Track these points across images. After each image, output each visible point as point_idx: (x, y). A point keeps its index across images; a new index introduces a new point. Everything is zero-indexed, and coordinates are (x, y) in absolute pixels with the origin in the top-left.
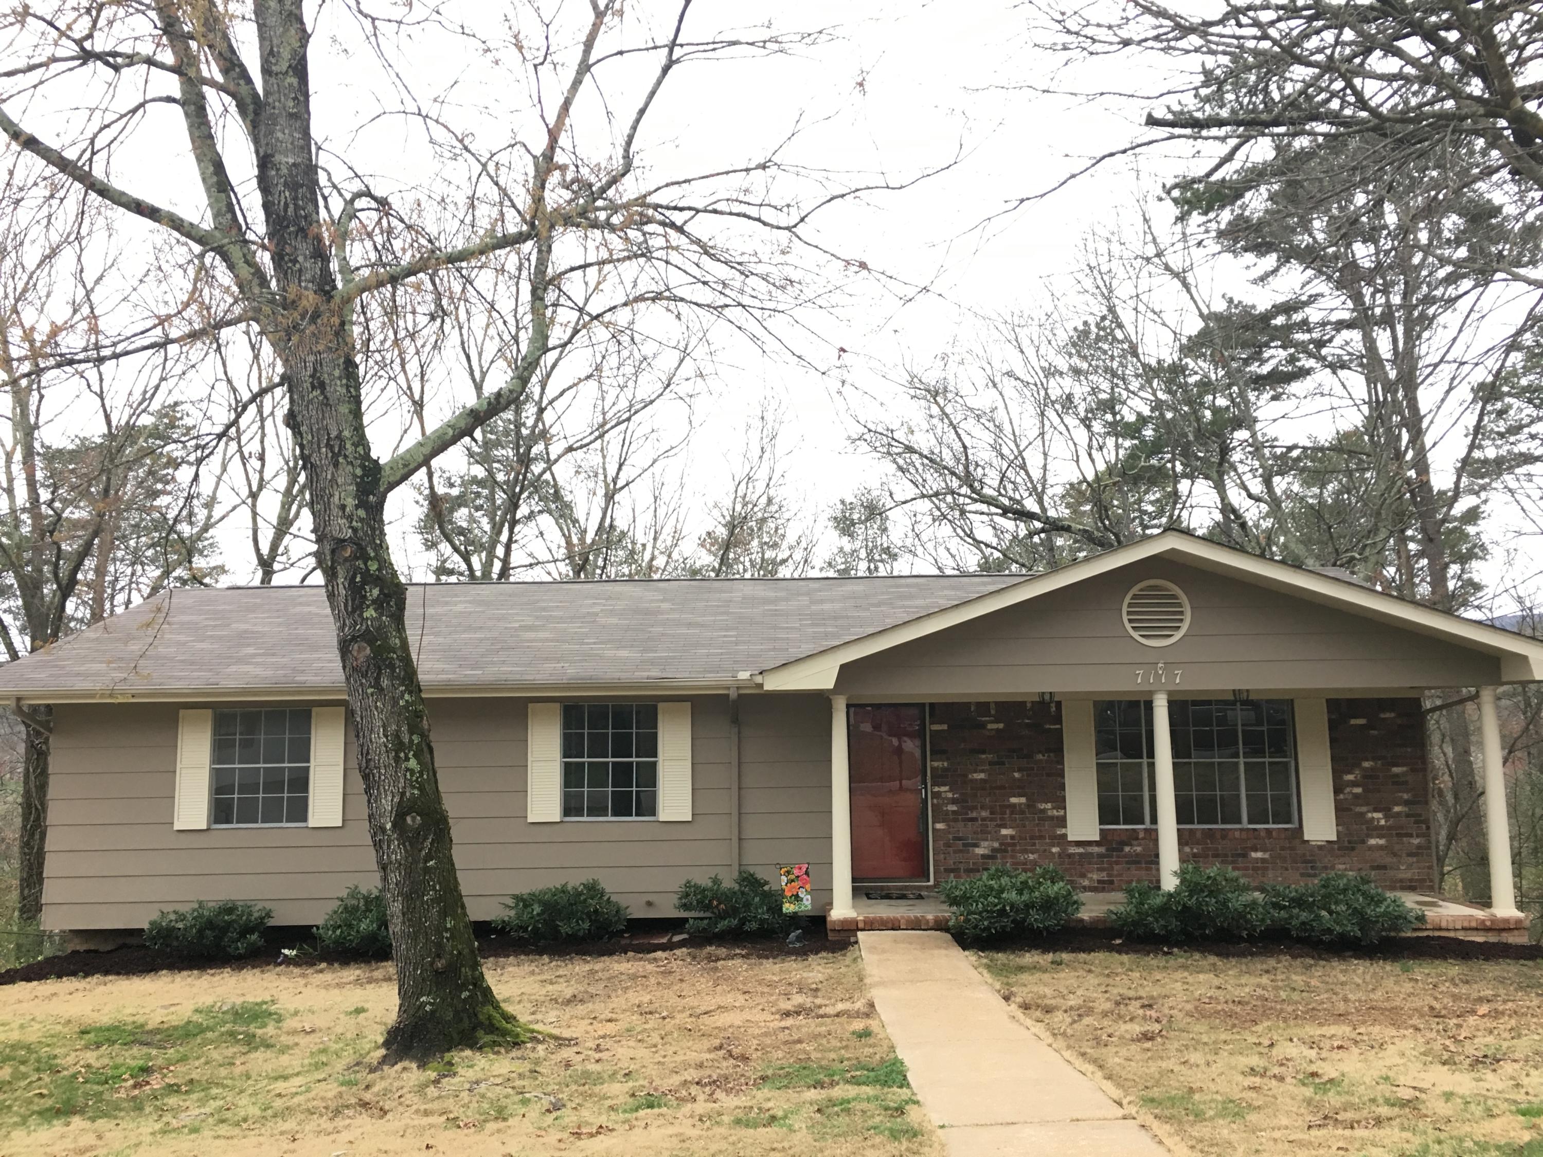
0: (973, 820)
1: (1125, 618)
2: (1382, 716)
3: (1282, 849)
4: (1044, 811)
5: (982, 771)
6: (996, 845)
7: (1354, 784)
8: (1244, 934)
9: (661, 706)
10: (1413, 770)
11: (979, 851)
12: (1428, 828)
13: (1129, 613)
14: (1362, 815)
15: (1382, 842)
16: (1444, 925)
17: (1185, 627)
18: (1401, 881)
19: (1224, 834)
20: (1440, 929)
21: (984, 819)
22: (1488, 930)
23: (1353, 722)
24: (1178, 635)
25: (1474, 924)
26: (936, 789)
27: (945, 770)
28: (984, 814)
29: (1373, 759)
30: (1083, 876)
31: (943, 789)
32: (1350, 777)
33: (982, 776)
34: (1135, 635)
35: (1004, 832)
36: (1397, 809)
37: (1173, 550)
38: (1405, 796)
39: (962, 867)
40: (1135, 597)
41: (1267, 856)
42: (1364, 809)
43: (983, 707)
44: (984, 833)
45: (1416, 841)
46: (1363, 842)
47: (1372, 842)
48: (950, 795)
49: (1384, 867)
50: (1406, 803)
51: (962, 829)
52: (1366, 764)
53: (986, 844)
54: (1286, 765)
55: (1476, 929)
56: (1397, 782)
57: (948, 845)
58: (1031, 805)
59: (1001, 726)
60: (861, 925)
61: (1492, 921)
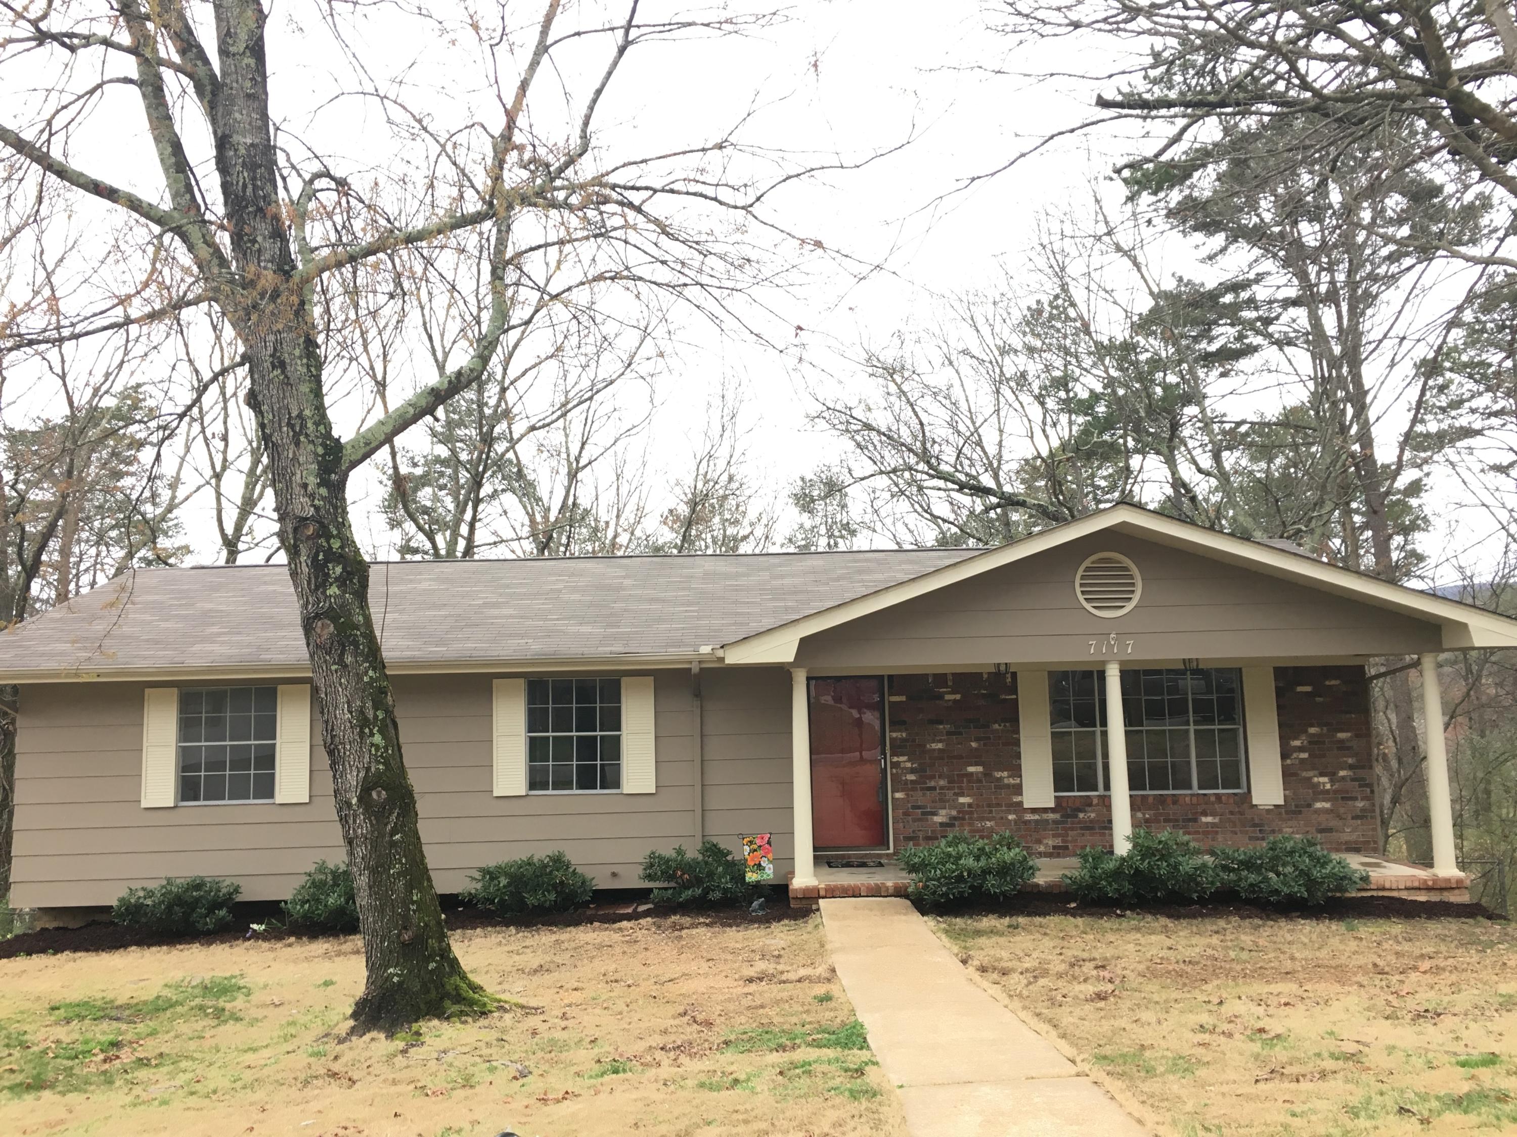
0: (934, 788)
1: (1078, 590)
2: (1327, 683)
3: (1232, 813)
4: (1001, 779)
5: (940, 741)
6: (954, 813)
7: (1301, 749)
8: (1195, 896)
9: (624, 681)
10: (1357, 736)
11: (938, 819)
12: (1372, 792)
13: (1082, 585)
14: (1310, 779)
15: (1327, 805)
16: (1387, 886)
17: (1136, 597)
18: (1346, 843)
19: (1175, 799)
20: (1384, 889)
21: (942, 788)
22: (1429, 889)
23: (1300, 689)
24: (1130, 606)
25: (1416, 884)
26: (895, 759)
27: (903, 740)
28: (942, 783)
29: (1319, 725)
30: (1039, 842)
31: (902, 759)
32: (1297, 743)
33: (940, 746)
34: (1088, 606)
35: (962, 800)
36: (1342, 773)
37: (1124, 522)
38: (1350, 761)
39: (921, 835)
40: (1088, 569)
41: (1217, 820)
42: (1310, 774)
43: (941, 679)
44: (943, 802)
45: (1360, 804)
46: (1309, 806)
47: (1318, 805)
48: (909, 765)
49: (1329, 830)
50: (1351, 767)
51: (920, 798)
52: (1312, 730)
53: (943, 812)
54: (1235, 731)
55: (1419, 889)
56: (1342, 746)
57: (906, 814)
58: (987, 775)
59: (958, 697)
60: (822, 893)
61: (1434, 881)
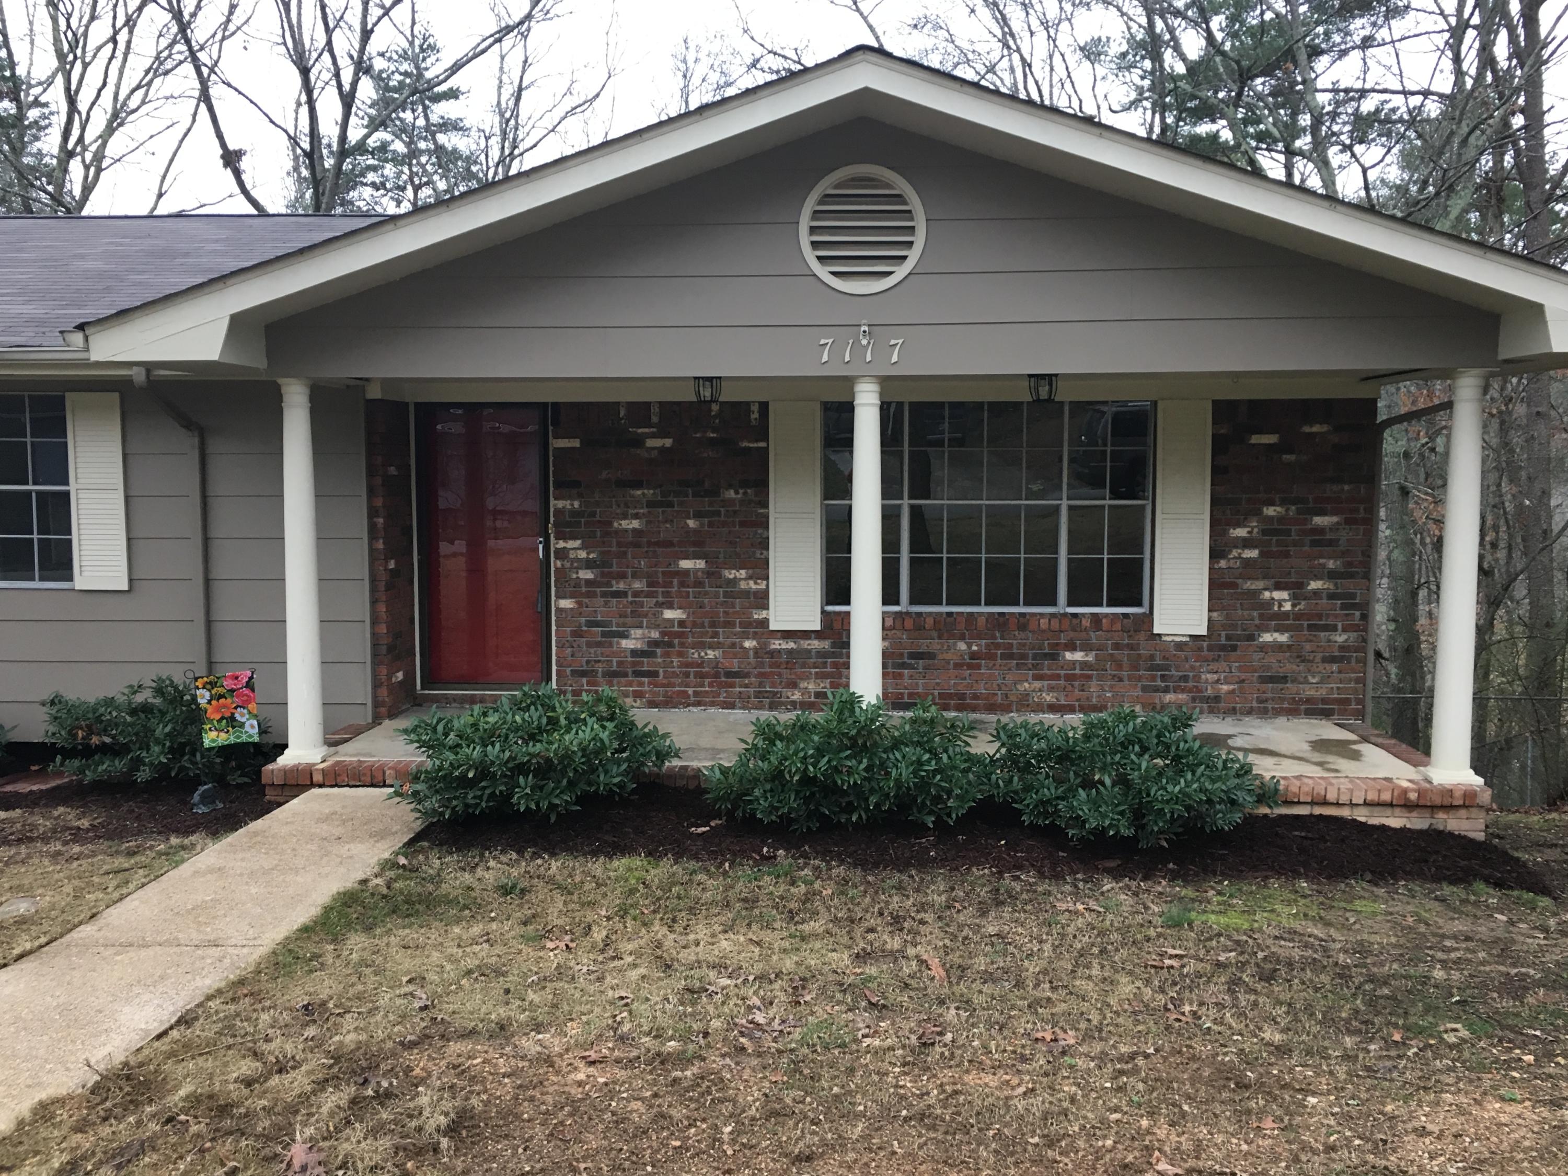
0: (624, 594)
1: (805, 239)
2: (1306, 429)
3: (1117, 646)
4: (735, 581)
5: (636, 516)
6: (655, 635)
7: (1247, 543)
10: (1348, 521)
11: (627, 644)
12: (1364, 617)
13: (813, 230)
14: (1256, 593)
15: (1283, 638)
17: (914, 255)
18: (1309, 700)
19: (1023, 622)
20: (1325, 803)
21: (636, 594)
22: (1409, 806)
23: (1255, 439)
24: (901, 271)
25: (1386, 797)
26: (561, 544)
27: (574, 513)
28: (637, 585)
29: (1284, 502)
30: (794, 685)
31: (571, 544)
32: (1241, 532)
33: (635, 524)
34: (822, 272)
35: (669, 614)
36: (1314, 585)
37: (866, 89)
38: (1331, 564)
39: (600, 668)
40: (826, 198)
41: (1090, 658)
42: (1260, 584)
43: (639, 411)
44: (637, 616)
45: (1340, 638)
46: (1251, 638)
47: (1267, 637)
48: (583, 554)
49: (1284, 679)
50: (1332, 575)
51: (600, 608)
52: (1270, 511)
53: (637, 633)
54: (1143, 507)
55: (1391, 805)
56: (1320, 539)
57: (577, 634)
58: (712, 574)
59: (668, 442)
61: (1421, 793)
